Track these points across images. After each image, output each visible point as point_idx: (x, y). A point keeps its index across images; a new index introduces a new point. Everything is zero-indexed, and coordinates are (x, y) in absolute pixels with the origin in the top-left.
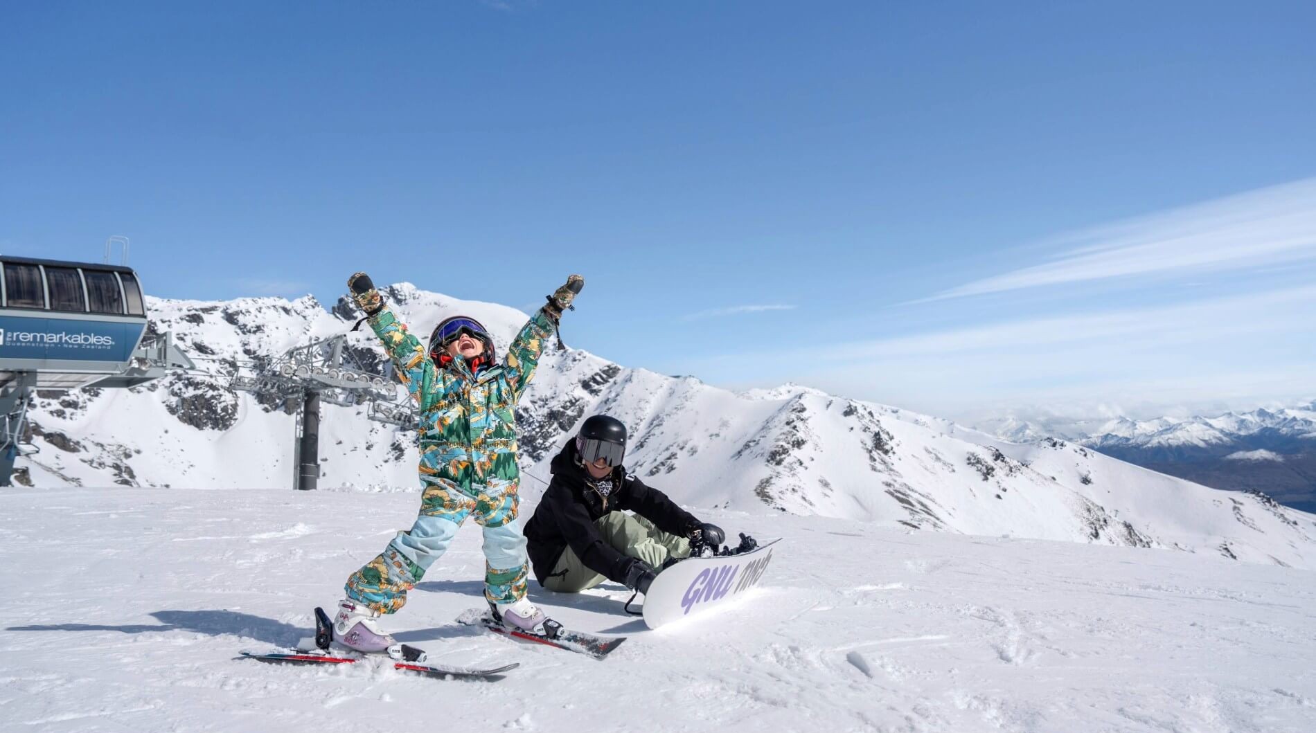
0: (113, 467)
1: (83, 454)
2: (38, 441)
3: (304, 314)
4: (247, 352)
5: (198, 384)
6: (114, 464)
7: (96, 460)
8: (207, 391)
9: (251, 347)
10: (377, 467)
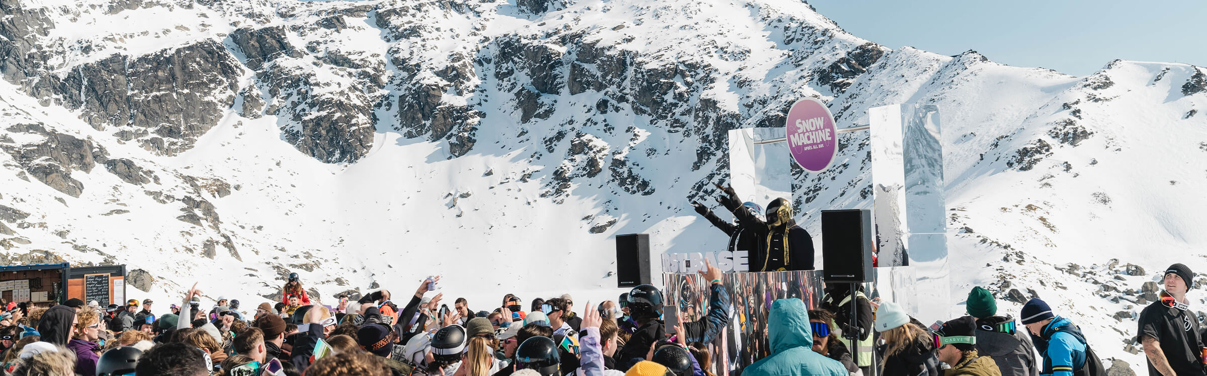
0: (183, 200)
1: (152, 186)
2: (99, 169)
3: (478, 9)
4: (395, 62)
5: (323, 102)
6: (186, 197)
7: (164, 192)
8: (334, 112)
9: (401, 55)
10: (529, 203)
